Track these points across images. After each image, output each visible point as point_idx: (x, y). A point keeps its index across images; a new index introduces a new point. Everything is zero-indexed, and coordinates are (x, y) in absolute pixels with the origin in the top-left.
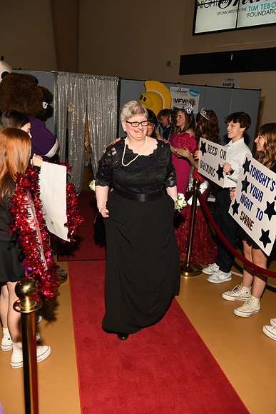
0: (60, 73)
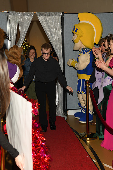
0: (12, 13)
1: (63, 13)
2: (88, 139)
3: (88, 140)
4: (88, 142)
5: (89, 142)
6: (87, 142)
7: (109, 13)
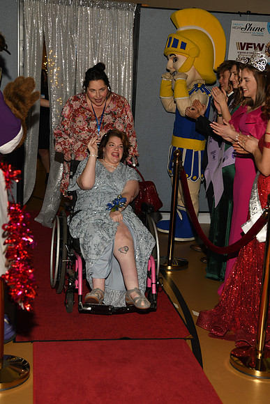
1: (139, 6)
2: (169, 268)
3: (169, 270)
4: (169, 273)
5: (171, 274)
6: (167, 274)
7: (237, 13)
